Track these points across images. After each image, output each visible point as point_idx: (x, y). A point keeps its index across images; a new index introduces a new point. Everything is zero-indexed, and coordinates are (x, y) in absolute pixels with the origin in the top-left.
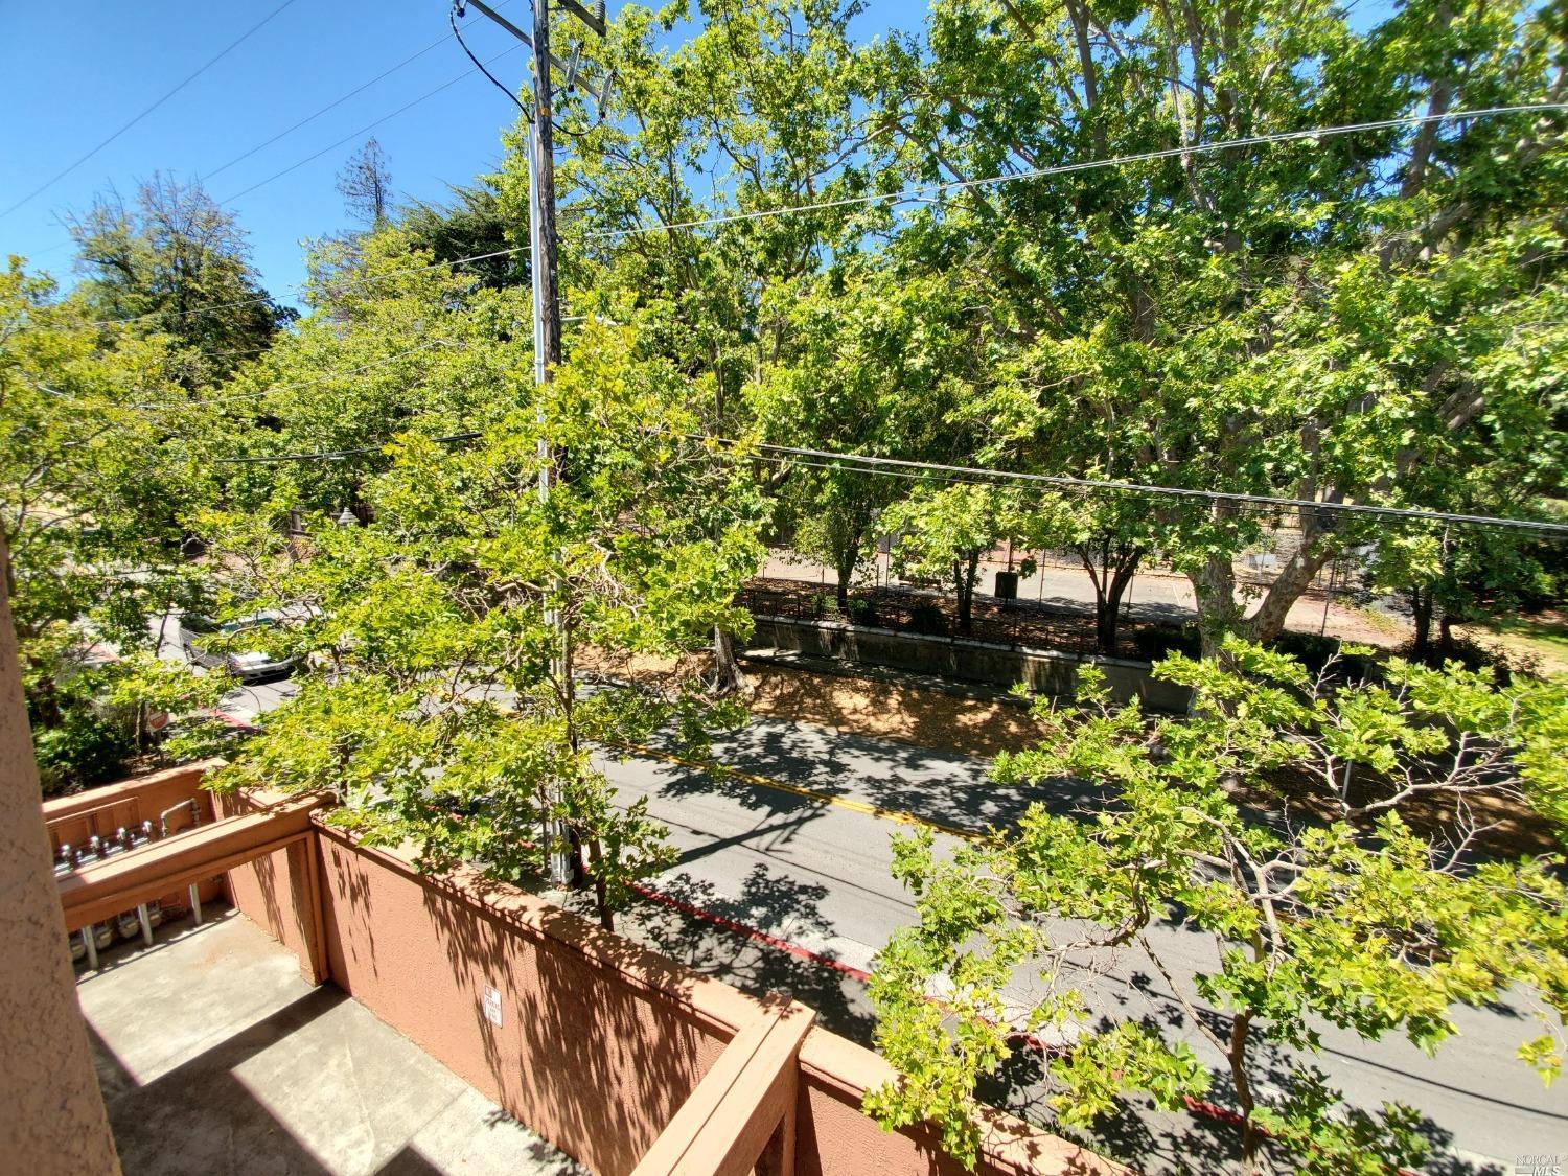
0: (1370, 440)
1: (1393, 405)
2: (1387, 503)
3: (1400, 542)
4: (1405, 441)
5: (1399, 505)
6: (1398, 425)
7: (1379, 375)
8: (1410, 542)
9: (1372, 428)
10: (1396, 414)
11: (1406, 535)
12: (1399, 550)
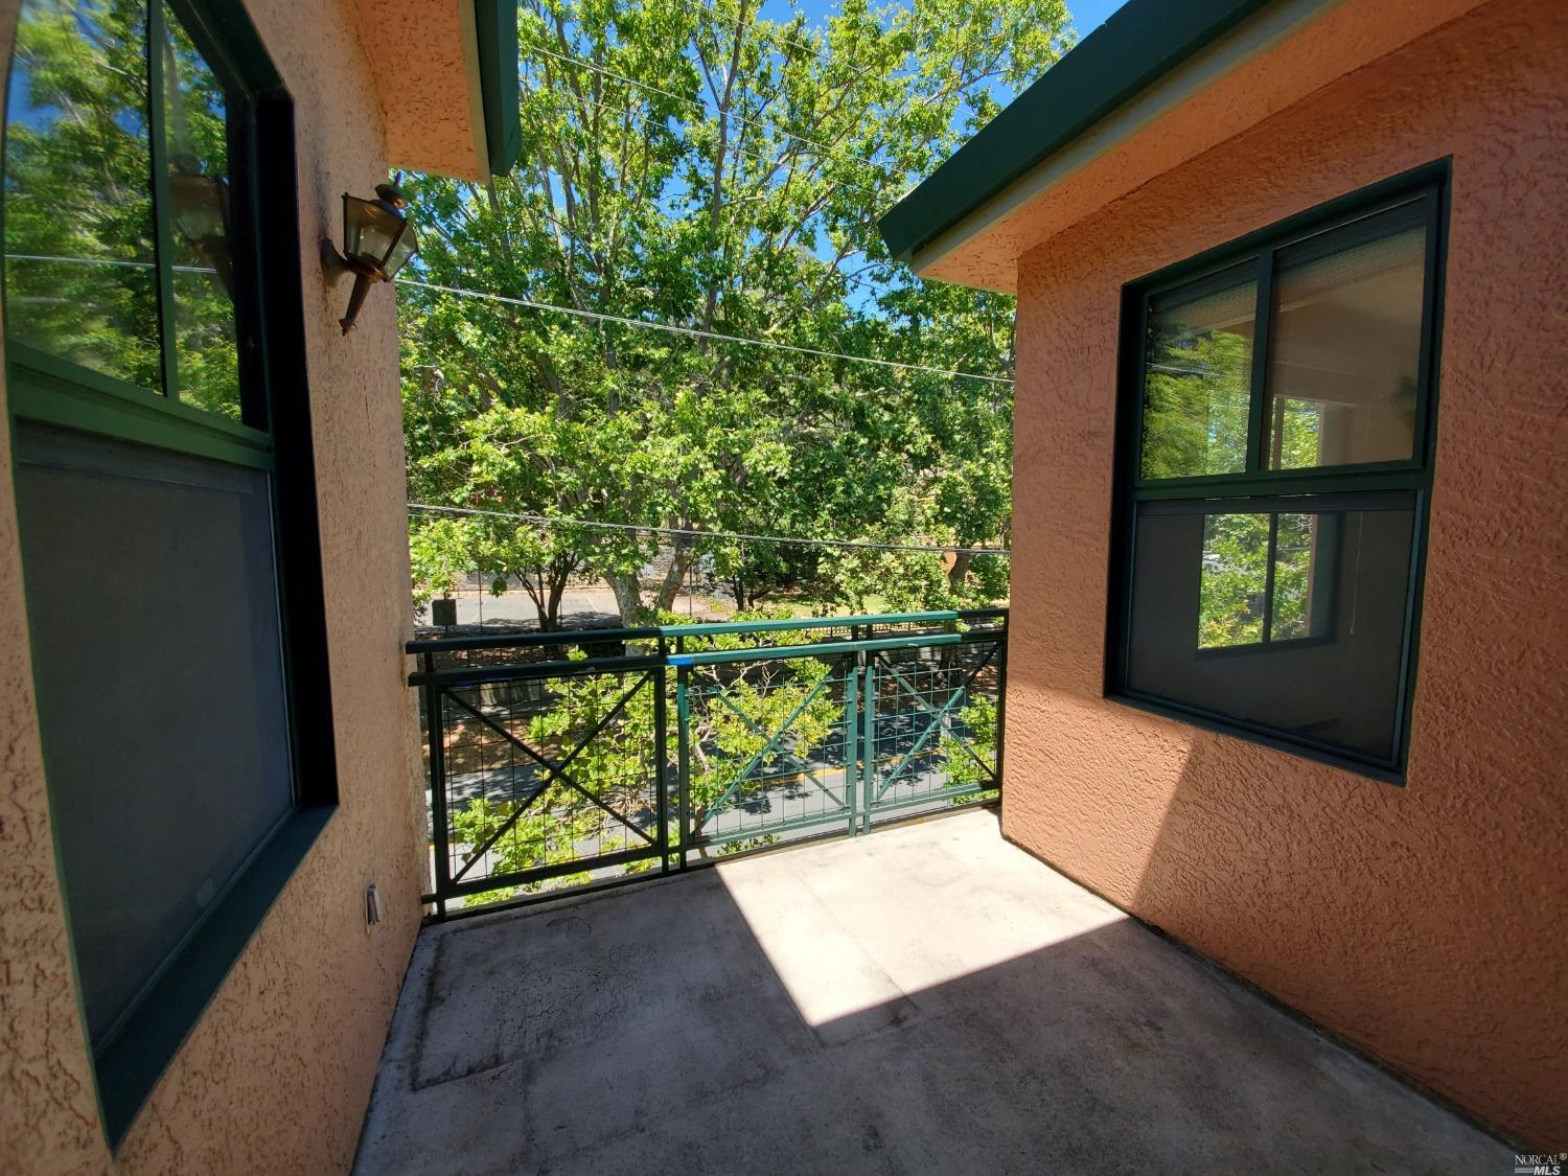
0: (704, 495)
1: (712, 476)
2: (716, 528)
3: (723, 550)
4: (719, 497)
5: (721, 531)
6: (716, 488)
7: (705, 459)
8: (727, 550)
9: (705, 489)
10: (714, 482)
11: (726, 546)
12: (724, 555)
